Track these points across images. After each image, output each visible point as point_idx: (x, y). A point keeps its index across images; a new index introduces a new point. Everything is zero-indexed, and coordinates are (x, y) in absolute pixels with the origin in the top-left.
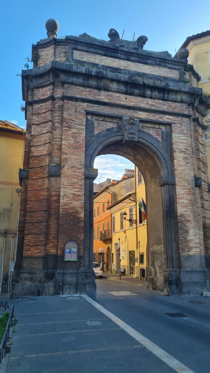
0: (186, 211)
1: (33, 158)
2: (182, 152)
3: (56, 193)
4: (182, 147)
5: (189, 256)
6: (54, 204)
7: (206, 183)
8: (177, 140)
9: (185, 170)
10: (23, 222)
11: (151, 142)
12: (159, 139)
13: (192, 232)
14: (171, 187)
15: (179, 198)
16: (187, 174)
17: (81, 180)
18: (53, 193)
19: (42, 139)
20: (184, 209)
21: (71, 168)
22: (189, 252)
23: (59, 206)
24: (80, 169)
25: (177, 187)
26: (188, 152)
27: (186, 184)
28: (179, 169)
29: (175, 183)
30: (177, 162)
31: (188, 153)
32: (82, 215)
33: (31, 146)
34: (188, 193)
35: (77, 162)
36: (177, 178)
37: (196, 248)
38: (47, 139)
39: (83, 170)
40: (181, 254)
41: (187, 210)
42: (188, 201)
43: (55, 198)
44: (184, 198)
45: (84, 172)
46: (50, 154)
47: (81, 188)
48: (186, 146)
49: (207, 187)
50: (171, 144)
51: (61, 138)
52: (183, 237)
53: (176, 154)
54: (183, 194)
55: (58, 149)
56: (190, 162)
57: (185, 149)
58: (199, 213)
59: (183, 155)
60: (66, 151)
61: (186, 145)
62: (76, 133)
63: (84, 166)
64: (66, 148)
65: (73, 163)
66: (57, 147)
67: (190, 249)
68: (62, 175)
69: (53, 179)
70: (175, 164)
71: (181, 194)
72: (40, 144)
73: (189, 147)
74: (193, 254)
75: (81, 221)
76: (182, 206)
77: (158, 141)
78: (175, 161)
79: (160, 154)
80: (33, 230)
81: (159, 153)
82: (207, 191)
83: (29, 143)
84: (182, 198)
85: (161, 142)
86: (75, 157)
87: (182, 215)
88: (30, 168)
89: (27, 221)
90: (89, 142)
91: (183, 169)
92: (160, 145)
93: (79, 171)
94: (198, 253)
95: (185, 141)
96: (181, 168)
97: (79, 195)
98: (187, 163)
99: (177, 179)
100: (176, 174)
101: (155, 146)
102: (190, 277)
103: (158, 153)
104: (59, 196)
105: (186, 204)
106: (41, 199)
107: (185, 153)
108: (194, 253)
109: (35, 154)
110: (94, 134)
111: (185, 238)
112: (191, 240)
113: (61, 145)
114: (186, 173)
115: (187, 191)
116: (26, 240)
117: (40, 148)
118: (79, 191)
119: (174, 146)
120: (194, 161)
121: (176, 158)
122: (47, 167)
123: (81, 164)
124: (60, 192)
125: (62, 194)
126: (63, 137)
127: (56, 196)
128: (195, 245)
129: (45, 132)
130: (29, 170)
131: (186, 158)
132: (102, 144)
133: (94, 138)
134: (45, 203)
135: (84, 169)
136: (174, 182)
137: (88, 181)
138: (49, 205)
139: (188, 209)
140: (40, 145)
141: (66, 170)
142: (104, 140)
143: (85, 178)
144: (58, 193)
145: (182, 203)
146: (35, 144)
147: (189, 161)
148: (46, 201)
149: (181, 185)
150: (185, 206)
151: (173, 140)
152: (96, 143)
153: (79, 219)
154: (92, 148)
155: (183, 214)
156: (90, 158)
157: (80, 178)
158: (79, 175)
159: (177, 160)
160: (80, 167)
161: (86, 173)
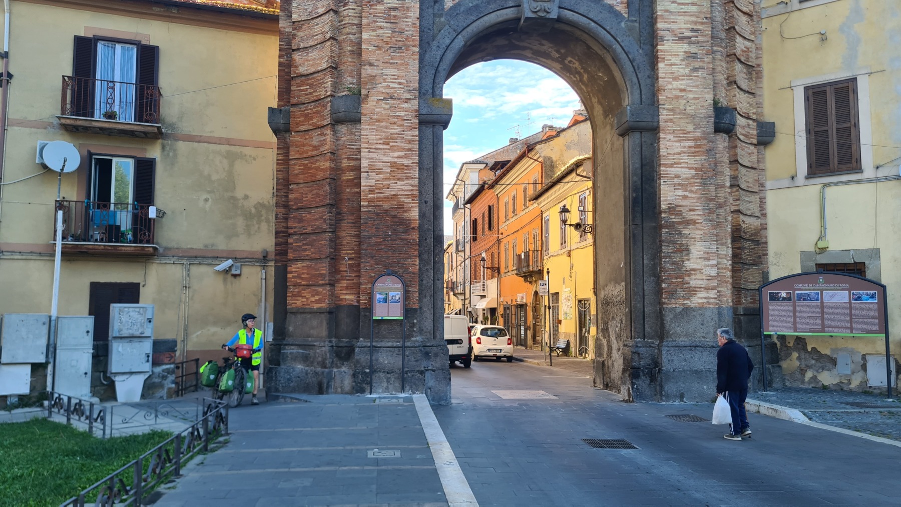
0: (685, 197)
1: (298, 81)
2: (682, 39)
3: (352, 163)
4: (682, 25)
5: (687, 310)
6: (348, 190)
7: (751, 122)
8: (668, 8)
9: (689, 89)
10: (283, 232)
11: (595, 19)
12: (618, 8)
13: (697, 250)
14: (647, 137)
15: (666, 165)
16: (695, 98)
17: (410, 128)
18: (345, 163)
19: (317, 29)
20: (680, 193)
21: (385, 99)
22: (688, 299)
23: (360, 193)
24: (407, 101)
25: (662, 135)
26: (700, 39)
27: (690, 127)
28: (670, 86)
29: (658, 124)
30: (667, 68)
31: (698, 42)
32: (415, 214)
33: (293, 50)
34: (693, 150)
35: (400, 84)
36: (664, 112)
37: (707, 289)
38: (327, 28)
39: (414, 105)
40: (664, 303)
41: (687, 193)
42: (693, 172)
43: (349, 176)
44: (680, 163)
45: (416, 107)
46: (335, 68)
47: (409, 150)
48: (696, 23)
49: (755, 132)
50: (652, 20)
51: (360, 25)
52: (673, 263)
53: (663, 45)
54: (679, 154)
55: (352, 52)
56: (705, 65)
57: (693, 30)
58: (722, 200)
59: (684, 47)
60: (371, 58)
61: (694, 19)
62: (395, 9)
63: (417, 93)
64: (371, 48)
65: (389, 87)
66: (349, 48)
67: (692, 291)
68: (363, 119)
69: (342, 129)
70: (660, 75)
71: (674, 154)
72: (313, 44)
73: (702, 23)
74: (699, 303)
75: (413, 228)
76: (674, 185)
77: (617, 14)
78: (661, 65)
79: (619, 50)
80: (305, 250)
81: (618, 46)
82: (755, 141)
83: (289, 44)
84: (675, 163)
85: (626, 16)
86: (395, 72)
87: (672, 209)
88: (293, 105)
89: (291, 231)
90: (429, 29)
91: (682, 87)
92: (623, 24)
93: (406, 105)
94: (712, 301)
95: (694, 9)
96: (676, 84)
97: (406, 166)
98: (695, 69)
99: (664, 115)
100: (661, 102)
101: (608, 28)
102: (685, 360)
103: (616, 46)
104: (357, 169)
105: (687, 179)
106: (318, 177)
107: (690, 43)
108: (700, 301)
109: (302, 70)
110: (443, 9)
111: (679, 266)
112: (694, 270)
113: (359, 43)
114: (691, 96)
115: (692, 144)
116: (291, 272)
117: (313, 54)
118: (406, 157)
119: (660, 25)
120: (718, 63)
121: (664, 58)
122: (329, 99)
123: (409, 88)
124: (359, 159)
125: (364, 164)
126: (365, 21)
127: (352, 170)
128: (705, 282)
129: (321, 11)
130: (292, 109)
131: (693, 56)
132: (464, 33)
133: (443, 19)
134: (327, 188)
135: (416, 102)
136: (655, 124)
137: (428, 131)
138: (336, 192)
139: (691, 191)
140: (311, 46)
141: (372, 106)
142: (468, 22)
143: (421, 123)
144: (356, 163)
145: (673, 178)
146: (302, 45)
147: (701, 64)
148: (330, 184)
149: (674, 131)
150: (682, 185)
151: (659, 8)
152: (449, 33)
153: (406, 223)
154: (438, 47)
155: (677, 206)
156: (433, 72)
157: (406, 123)
158: (406, 115)
159: (666, 62)
160: (408, 96)
161: (425, 111)
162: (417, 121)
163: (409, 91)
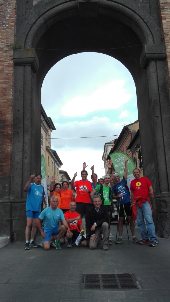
11: (122, 3)
17: (8, 66)
25: (169, 61)
29: (166, 55)
30: (168, 23)
32: (9, 117)
35: (3, 42)
45: (12, 54)
47: (6, 78)
50: (157, 1)
53: (164, 11)
63: (12, 47)
70: (164, 27)
78: (164, 22)
79: (138, 17)
90: (23, 15)
92: (139, 5)
93: (5, 54)
97: (4, 88)
99: (169, 48)
100: (166, 42)
101: (130, 7)
103: (136, 16)
110: (32, 5)
118: (5, 82)
119: (161, 1)
121: (165, 18)
132: (44, 16)
135: (12, 51)
136: (164, 55)
137: (21, 69)
142: (46, 10)
143: (15, 63)
152: (35, 16)
154: (28, 23)
156: (25, 37)
157: (5, 64)
158: (5, 59)
159: (167, 20)
160: (7, 49)
161: (16, 56)
162: (12, 62)
163: (8, 46)
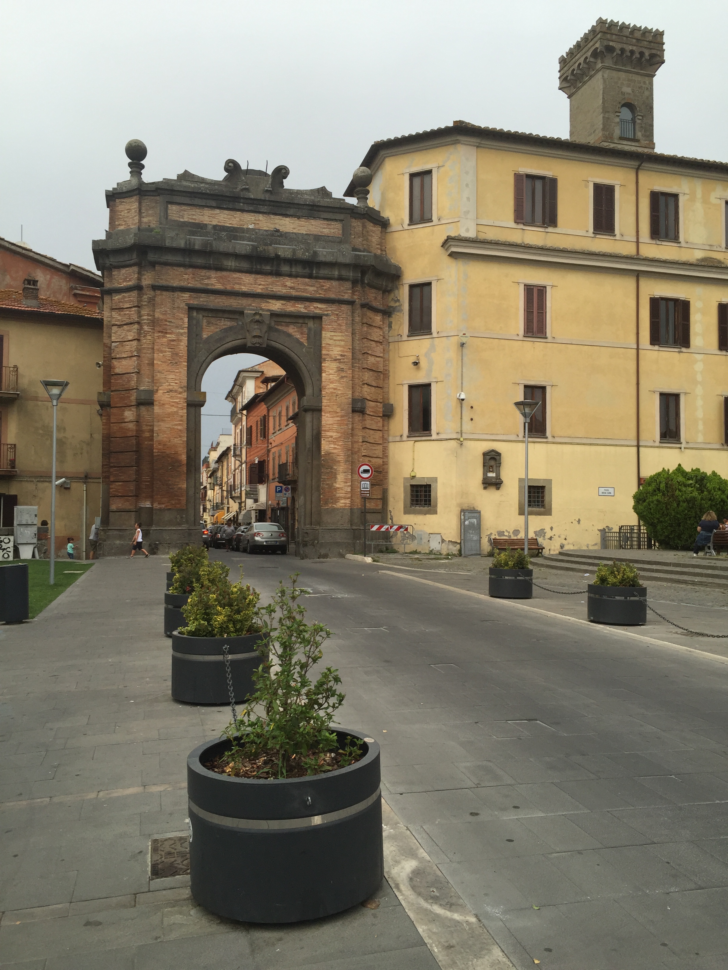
0: (335, 448)
1: (115, 377)
2: (335, 360)
3: (149, 428)
4: (336, 352)
5: (334, 509)
6: (146, 443)
7: (379, 404)
8: (328, 342)
9: (338, 388)
10: (106, 465)
12: (301, 340)
13: (340, 477)
14: (315, 414)
15: (325, 431)
16: (342, 394)
17: (182, 408)
18: (145, 428)
19: (127, 348)
20: (332, 446)
21: (168, 392)
22: (335, 504)
23: (153, 445)
24: (180, 393)
25: (323, 414)
26: (345, 360)
27: (338, 410)
28: (328, 387)
29: (322, 408)
30: (327, 376)
31: (345, 362)
32: (184, 457)
33: (113, 359)
34: (339, 422)
35: (176, 383)
36: (325, 401)
37: (345, 498)
38: (133, 349)
39: (185, 395)
40: (322, 506)
41: (336, 446)
42: (339, 435)
43: (147, 434)
44: (333, 430)
45: (186, 397)
46: (139, 373)
47: (181, 421)
48: (343, 351)
49: (381, 410)
50: (319, 348)
51: (153, 349)
52: (327, 484)
53: (325, 363)
54: (332, 424)
55: (148, 364)
56: (348, 375)
57: (341, 355)
58: (356, 450)
59: (338, 365)
60: (160, 369)
61: (342, 349)
62: (173, 341)
63: (186, 389)
64: (159, 363)
65: (170, 385)
66: (147, 362)
67: (338, 499)
68: (155, 403)
69: (143, 408)
70: (323, 380)
71: (330, 425)
72: (125, 356)
73: (347, 351)
74: (341, 506)
75: (183, 465)
76: (329, 441)
77: (301, 344)
78: (324, 375)
79: (302, 365)
80: (120, 476)
81: (301, 362)
82: (381, 415)
83: (110, 354)
84: (330, 429)
85: (306, 345)
86: (173, 377)
87: (328, 454)
88: (112, 391)
89: (112, 465)
90: (193, 351)
91: (335, 387)
92: (304, 350)
93: (179, 395)
94: (348, 505)
95: (343, 343)
96: (332, 386)
97: (180, 430)
98: (342, 377)
99: (325, 402)
100: (323, 395)
102: (331, 537)
104: (152, 431)
105: (336, 438)
106: (128, 435)
107: (340, 362)
108: (341, 505)
109: (117, 371)
110: (202, 339)
111: (331, 486)
112: (338, 488)
113: (153, 359)
114: (340, 392)
115: (339, 419)
116: (112, 488)
117: (124, 362)
118: (180, 424)
119: (324, 352)
120: (356, 373)
121: (325, 371)
122: (135, 391)
124: (153, 426)
125: (156, 429)
126: (156, 347)
127: (148, 432)
128: (344, 495)
129: (130, 338)
130: (112, 393)
131: (342, 370)
132: (213, 353)
133: (201, 345)
134: (134, 441)
135: (186, 394)
136: (320, 407)
137: (192, 410)
138: (138, 444)
139: (338, 445)
140: (124, 358)
141: (160, 396)
142: (216, 347)
143: (188, 405)
144: (151, 428)
145: (328, 438)
146: (118, 356)
147: (346, 375)
148: (136, 439)
149: (330, 412)
150: (334, 442)
151: (323, 342)
152: (205, 353)
153: (180, 461)
154: (198, 361)
155: (331, 453)
156: (195, 375)
157: (180, 406)
158: (180, 401)
159: (327, 373)
160: (180, 390)
161: (189, 399)
162: (186, 405)
163: (181, 387)
